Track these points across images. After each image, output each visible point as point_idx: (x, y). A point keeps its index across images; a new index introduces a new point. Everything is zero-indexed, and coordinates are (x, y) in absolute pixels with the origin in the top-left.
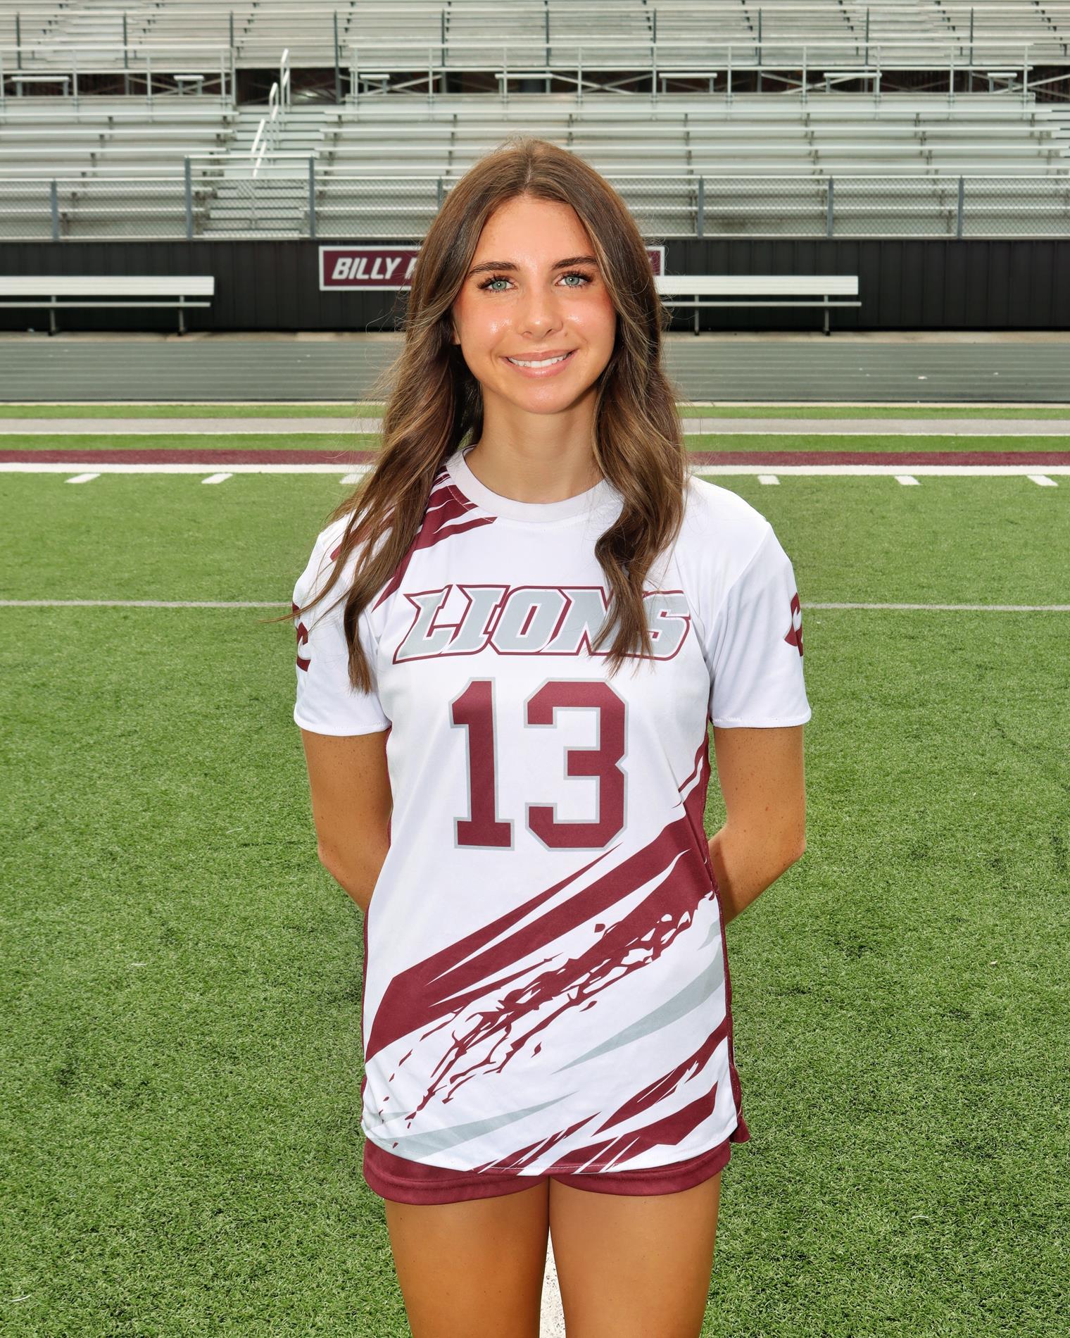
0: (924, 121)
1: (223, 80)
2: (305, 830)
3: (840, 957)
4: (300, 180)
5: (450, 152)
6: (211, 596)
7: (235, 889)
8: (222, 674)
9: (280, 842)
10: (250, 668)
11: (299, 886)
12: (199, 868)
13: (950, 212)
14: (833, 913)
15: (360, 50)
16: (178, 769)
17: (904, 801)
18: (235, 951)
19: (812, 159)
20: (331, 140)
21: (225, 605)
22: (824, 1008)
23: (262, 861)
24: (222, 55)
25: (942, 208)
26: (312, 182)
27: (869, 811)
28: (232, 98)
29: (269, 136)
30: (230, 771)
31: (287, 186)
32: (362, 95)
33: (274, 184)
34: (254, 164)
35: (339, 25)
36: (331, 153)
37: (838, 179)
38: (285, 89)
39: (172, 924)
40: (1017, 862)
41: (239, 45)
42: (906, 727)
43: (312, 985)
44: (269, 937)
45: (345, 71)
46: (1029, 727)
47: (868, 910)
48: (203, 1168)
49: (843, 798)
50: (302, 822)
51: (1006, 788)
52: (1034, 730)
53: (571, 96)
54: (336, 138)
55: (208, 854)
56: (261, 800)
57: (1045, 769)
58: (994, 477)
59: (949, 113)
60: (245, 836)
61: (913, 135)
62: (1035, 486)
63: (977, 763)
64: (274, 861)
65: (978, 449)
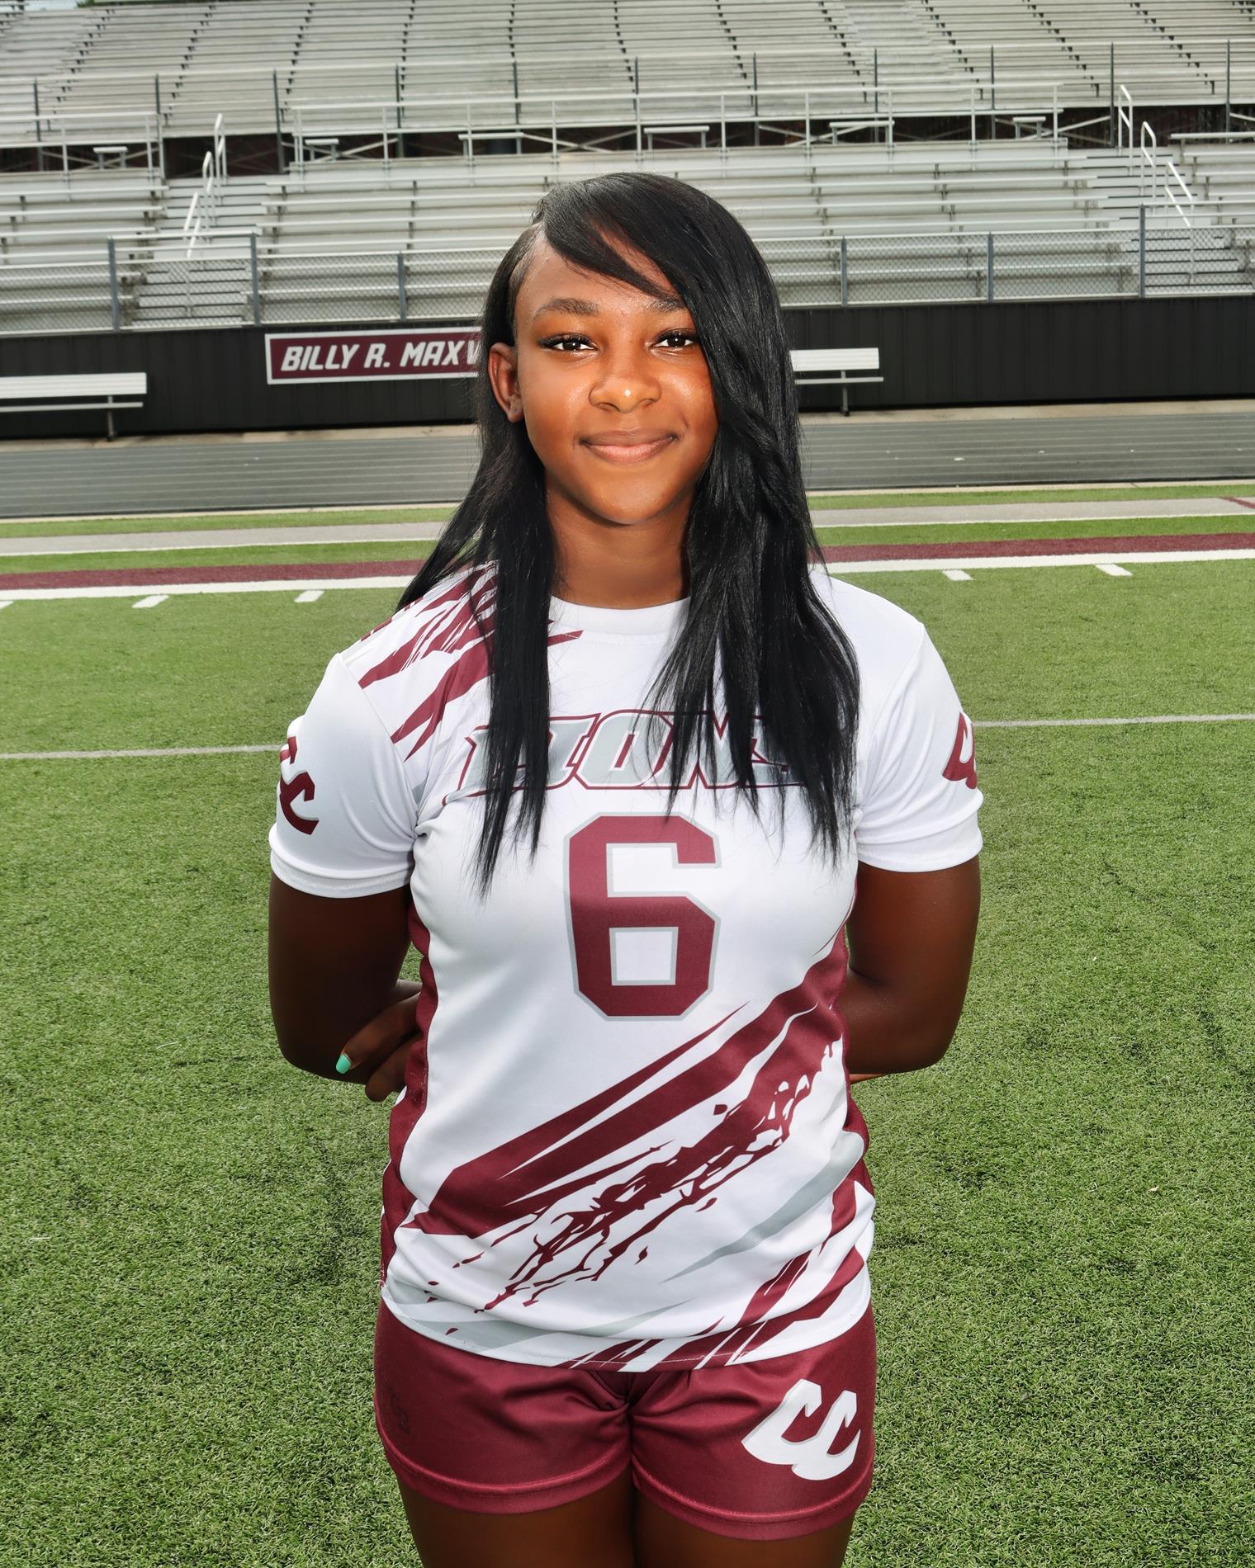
0: (945, 173)
1: (149, 151)
3: (955, 1190)
4: (240, 260)
5: (411, 224)
6: (141, 742)
7: (167, 1126)
8: (153, 839)
9: (226, 1059)
10: (188, 831)
11: (250, 1118)
12: (121, 1099)
13: (979, 273)
14: (938, 1128)
15: (304, 112)
16: (97, 965)
18: (166, 1214)
19: (821, 219)
20: (275, 214)
21: (158, 752)
22: (942, 1263)
23: (202, 1085)
24: (147, 124)
25: (970, 269)
26: (254, 262)
28: (161, 171)
29: (203, 212)
30: (161, 965)
31: (225, 267)
32: (307, 163)
33: (210, 266)
34: (188, 244)
35: (279, 86)
36: (275, 229)
37: (851, 241)
38: (221, 158)
39: (85, 1179)
40: (1161, 1047)
41: (168, 111)
43: (267, 1259)
44: (211, 1192)
45: (288, 137)
46: (1147, 869)
47: (983, 1122)
48: (121, 1546)
50: (253, 1029)
51: (1132, 949)
52: (1154, 872)
53: (546, 157)
54: (281, 212)
55: (133, 1079)
56: (200, 1003)
57: (1176, 922)
58: (1057, 568)
59: (972, 163)
60: (181, 1052)
61: (932, 188)
62: (1106, 577)
63: (1091, 918)
64: (217, 1085)
65: (1034, 537)
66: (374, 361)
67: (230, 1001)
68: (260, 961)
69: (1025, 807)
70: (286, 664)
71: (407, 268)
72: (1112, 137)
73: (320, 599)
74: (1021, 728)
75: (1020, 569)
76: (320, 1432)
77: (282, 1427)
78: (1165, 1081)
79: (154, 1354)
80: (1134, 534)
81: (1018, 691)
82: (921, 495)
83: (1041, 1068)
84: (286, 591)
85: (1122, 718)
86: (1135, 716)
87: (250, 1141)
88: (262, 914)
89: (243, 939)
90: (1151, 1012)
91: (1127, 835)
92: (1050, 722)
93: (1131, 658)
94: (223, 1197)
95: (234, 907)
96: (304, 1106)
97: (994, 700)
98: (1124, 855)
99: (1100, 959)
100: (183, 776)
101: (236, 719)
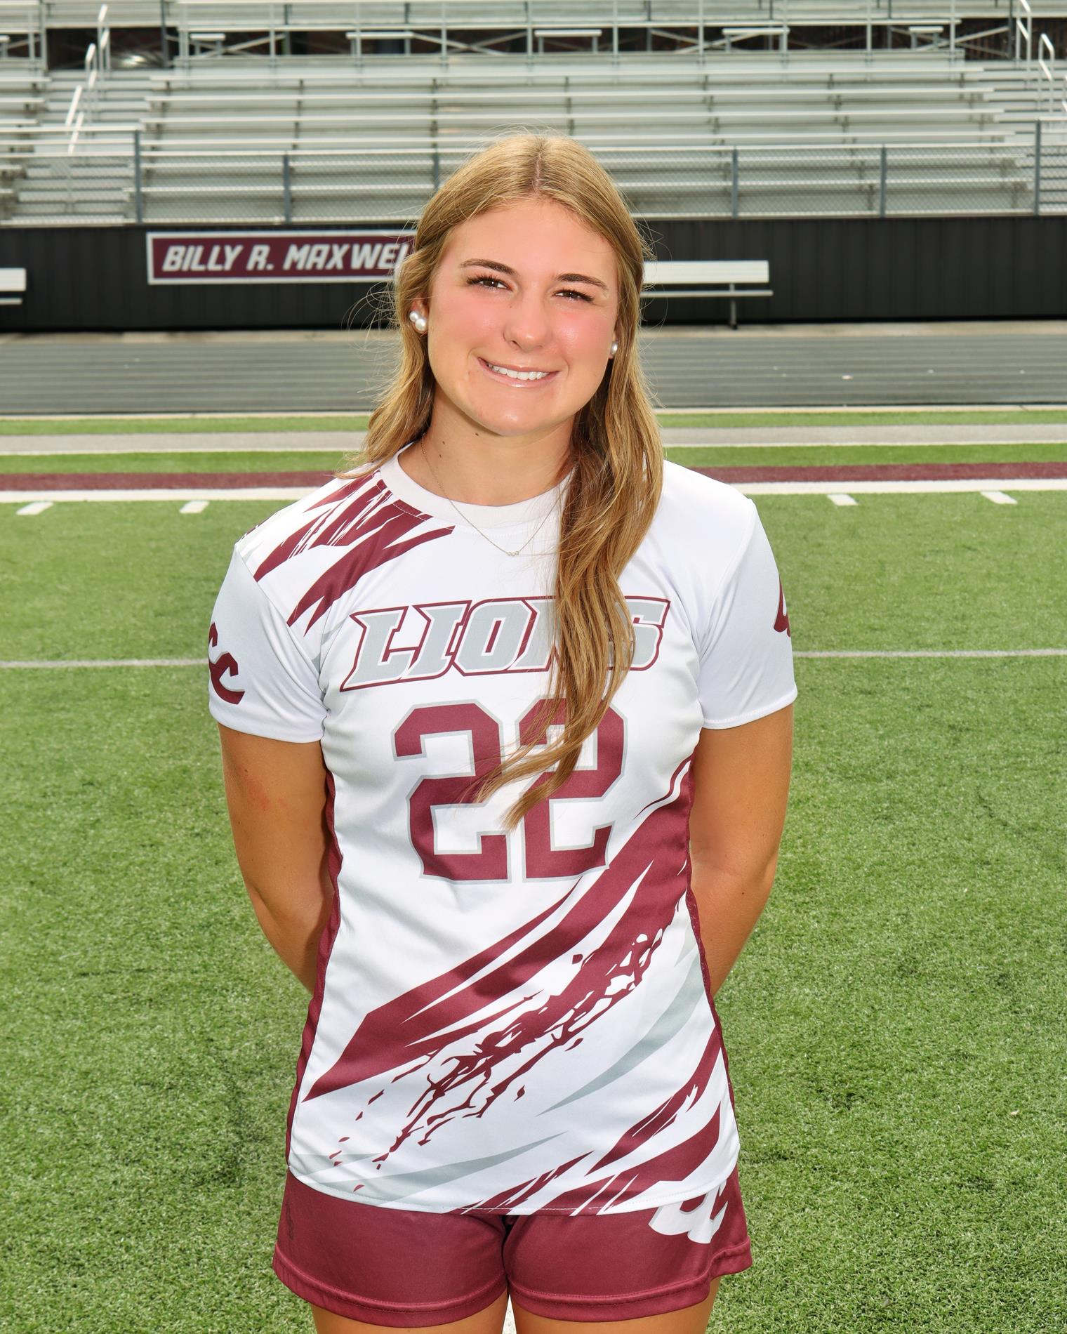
0: (839, 83)
1: (31, 42)
2: (156, 953)
3: (826, 1110)
4: (123, 157)
5: (297, 124)
6: (31, 653)
8: (48, 752)
9: (127, 970)
11: (152, 1027)
12: (27, 1007)
13: (871, 186)
14: (811, 1051)
15: (190, 6)
17: (880, 901)
18: (75, 1118)
19: (712, 128)
20: (159, 110)
21: (49, 664)
22: (812, 1178)
23: (104, 995)
24: (30, 13)
25: (863, 182)
26: (137, 159)
27: (841, 915)
28: (43, 62)
29: (86, 106)
31: (108, 163)
32: (193, 58)
33: (93, 162)
34: (70, 138)
36: (158, 125)
37: (743, 151)
38: (105, 52)
40: (1026, 977)
42: (873, 805)
44: (116, 1097)
45: (173, 31)
46: (1020, 802)
47: (853, 1046)
49: (807, 899)
50: (153, 942)
51: (1001, 882)
52: (1026, 807)
53: (434, 58)
54: (164, 109)
55: (38, 988)
56: (101, 915)
57: (1046, 855)
58: (942, 494)
59: (867, 74)
60: (83, 963)
61: (825, 98)
62: (990, 505)
63: (963, 850)
64: (120, 995)
65: (920, 461)
66: (257, 264)
67: (129, 914)
68: (157, 876)
69: (903, 739)
70: (174, 577)
71: (292, 169)
72: (1010, 48)
73: (205, 510)
74: (900, 658)
75: (905, 495)
76: (227, 1323)
77: (190, 1318)
78: (1029, 1011)
79: (67, 1249)
80: (1020, 460)
81: (900, 621)
82: (807, 415)
83: (911, 995)
84: (171, 502)
85: (1001, 650)
86: (1014, 649)
87: (152, 1050)
88: (157, 830)
89: (141, 854)
90: (1019, 944)
91: (1001, 769)
92: (930, 654)
93: (1013, 589)
94: (128, 1103)
95: (130, 821)
96: (203, 1017)
97: (876, 630)
98: (998, 789)
99: (971, 891)
100: (75, 689)
101: (125, 632)
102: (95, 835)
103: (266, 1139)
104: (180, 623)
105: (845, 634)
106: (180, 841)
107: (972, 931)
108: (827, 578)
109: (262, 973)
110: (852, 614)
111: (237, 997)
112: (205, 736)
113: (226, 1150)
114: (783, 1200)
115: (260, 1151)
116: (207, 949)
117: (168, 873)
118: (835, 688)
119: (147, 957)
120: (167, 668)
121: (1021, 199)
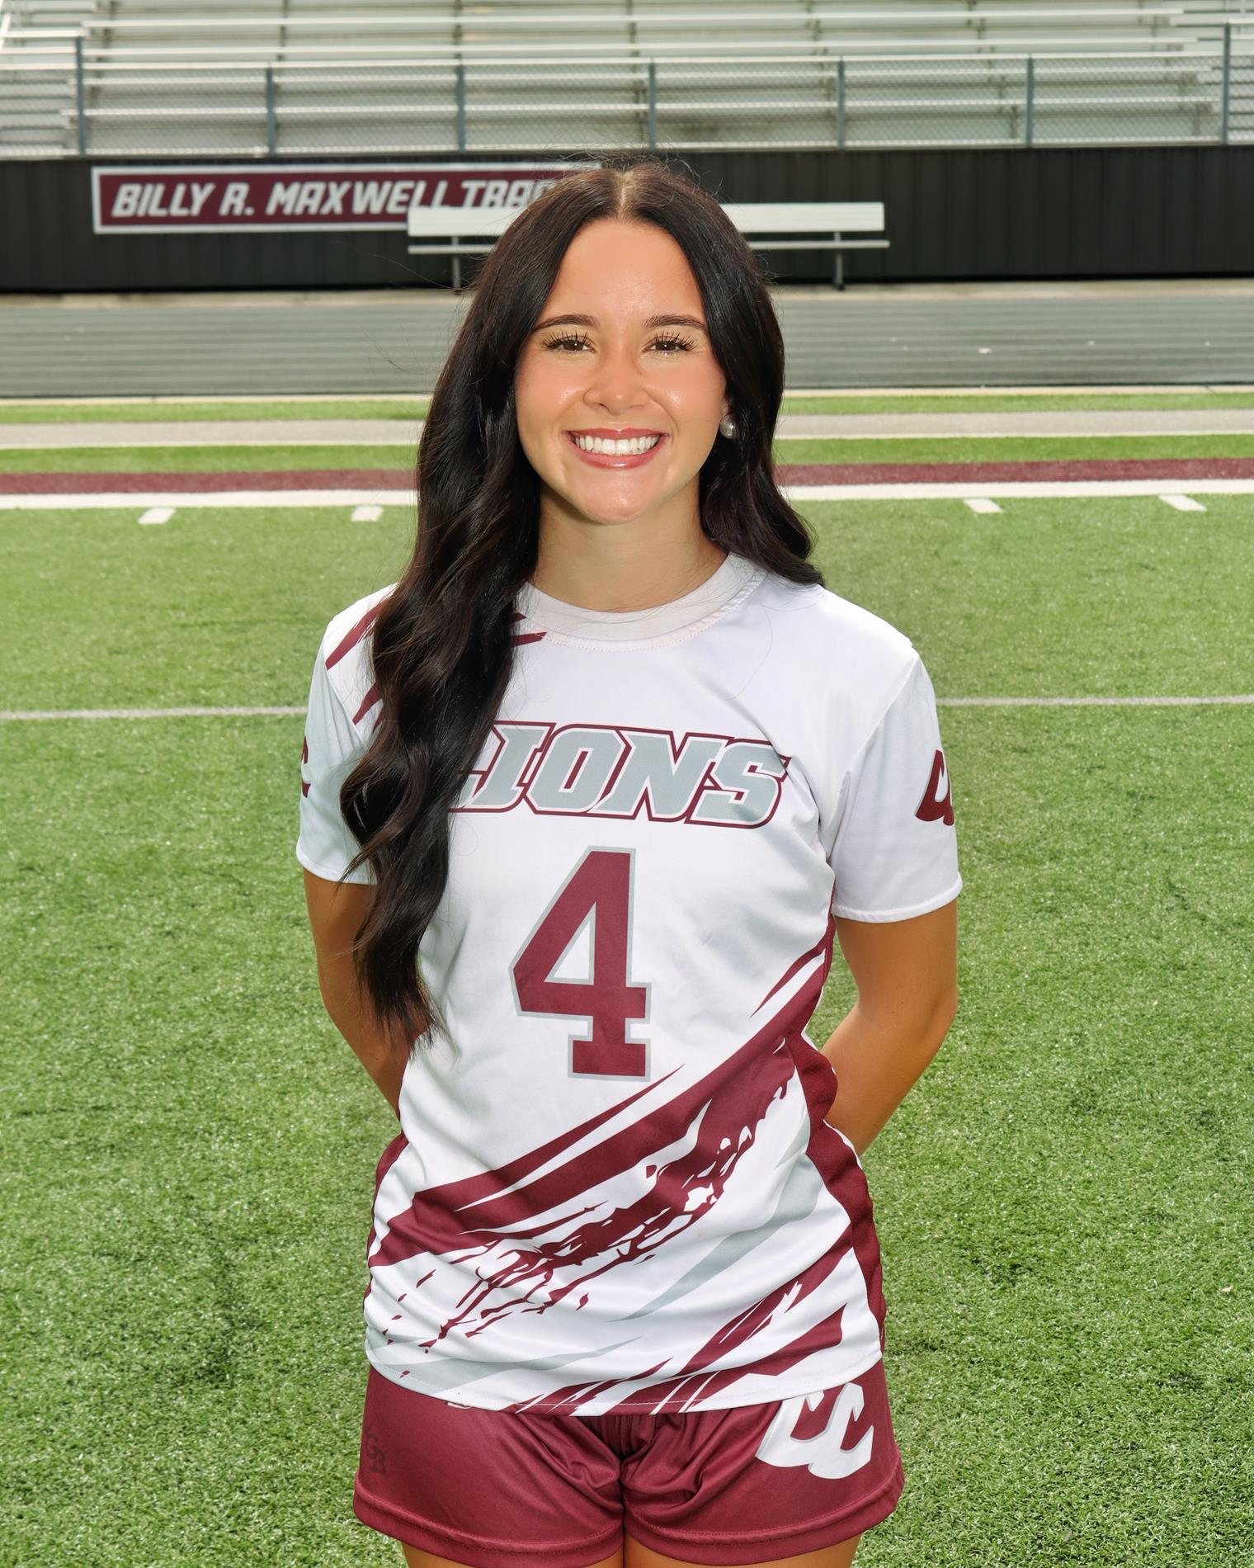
2: (118, 1086)
3: (982, 1286)
4: (61, 71)
5: (283, 28)
9: (81, 1108)
11: (115, 1181)
13: (1014, 108)
14: (962, 1210)
17: (1045, 1016)
19: (812, 34)
20: (106, 11)
22: (966, 1376)
23: (52, 1140)
25: (1003, 102)
26: (80, 73)
27: (996, 1036)
31: (43, 79)
33: (24, 77)
36: (106, 30)
37: (851, 63)
40: (1237, 1115)
42: (1034, 894)
44: (70, 1272)
46: (1222, 891)
47: (1017, 1203)
50: (114, 1072)
51: (1201, 992)
52: (1229, 896)
56: (46, 1037)
58: (1111, 499)
60: (25, 1099)
62: (1173, 512)
63: (1151, 953)
64: (71, 1140)
65: (1081, 457)
67: (83, 1036)
68: (118, 986)
69: (1070, 809)
70: (132, 605)
71: (278, 86)
73: (170, 521)
74: (1063, 707)
75: (1065, 500)
77: (170, 1558)
78: (1241, 1158)
79: (9, 1469)
80: (1208, 456)
81: (1061, 660)
82: (936, 398)
83: (1089, 1138)
84: (127, 509)
85: (1191, 695)
86: (1208, 695)
87: (115, 1210)
88: (117, 927)
89: (96, 958)
90: (1225, 1071)
91: (1196, 847)
92: (1100, 701)
93: (1204, 619)
94: (86, 1279)
95: (82, 917)
96: (181, 1169)
97: (1031, 670)
98: (1193, 873)
99: (1162, 1004)
100: (9, 748)
101: (71, 675)
102: (37, 934)
103: (264, 1326)
104: (141, 663)
105: (991, 675)
106: (147, 942)
107: (1165, 1056)
108: (966, 605)
109: (255, 1110)
110: (1000, 651)
111: (224, 1142)
112: (176, 807)
113: (213, 1340)
114: (933, 1402)
115: (256, 1341)
116: (184, 1080)
117: (132, 984)
118: (981, 745)
119: (106, 1090)
120: (125, 721)
121: (1204, 124)
